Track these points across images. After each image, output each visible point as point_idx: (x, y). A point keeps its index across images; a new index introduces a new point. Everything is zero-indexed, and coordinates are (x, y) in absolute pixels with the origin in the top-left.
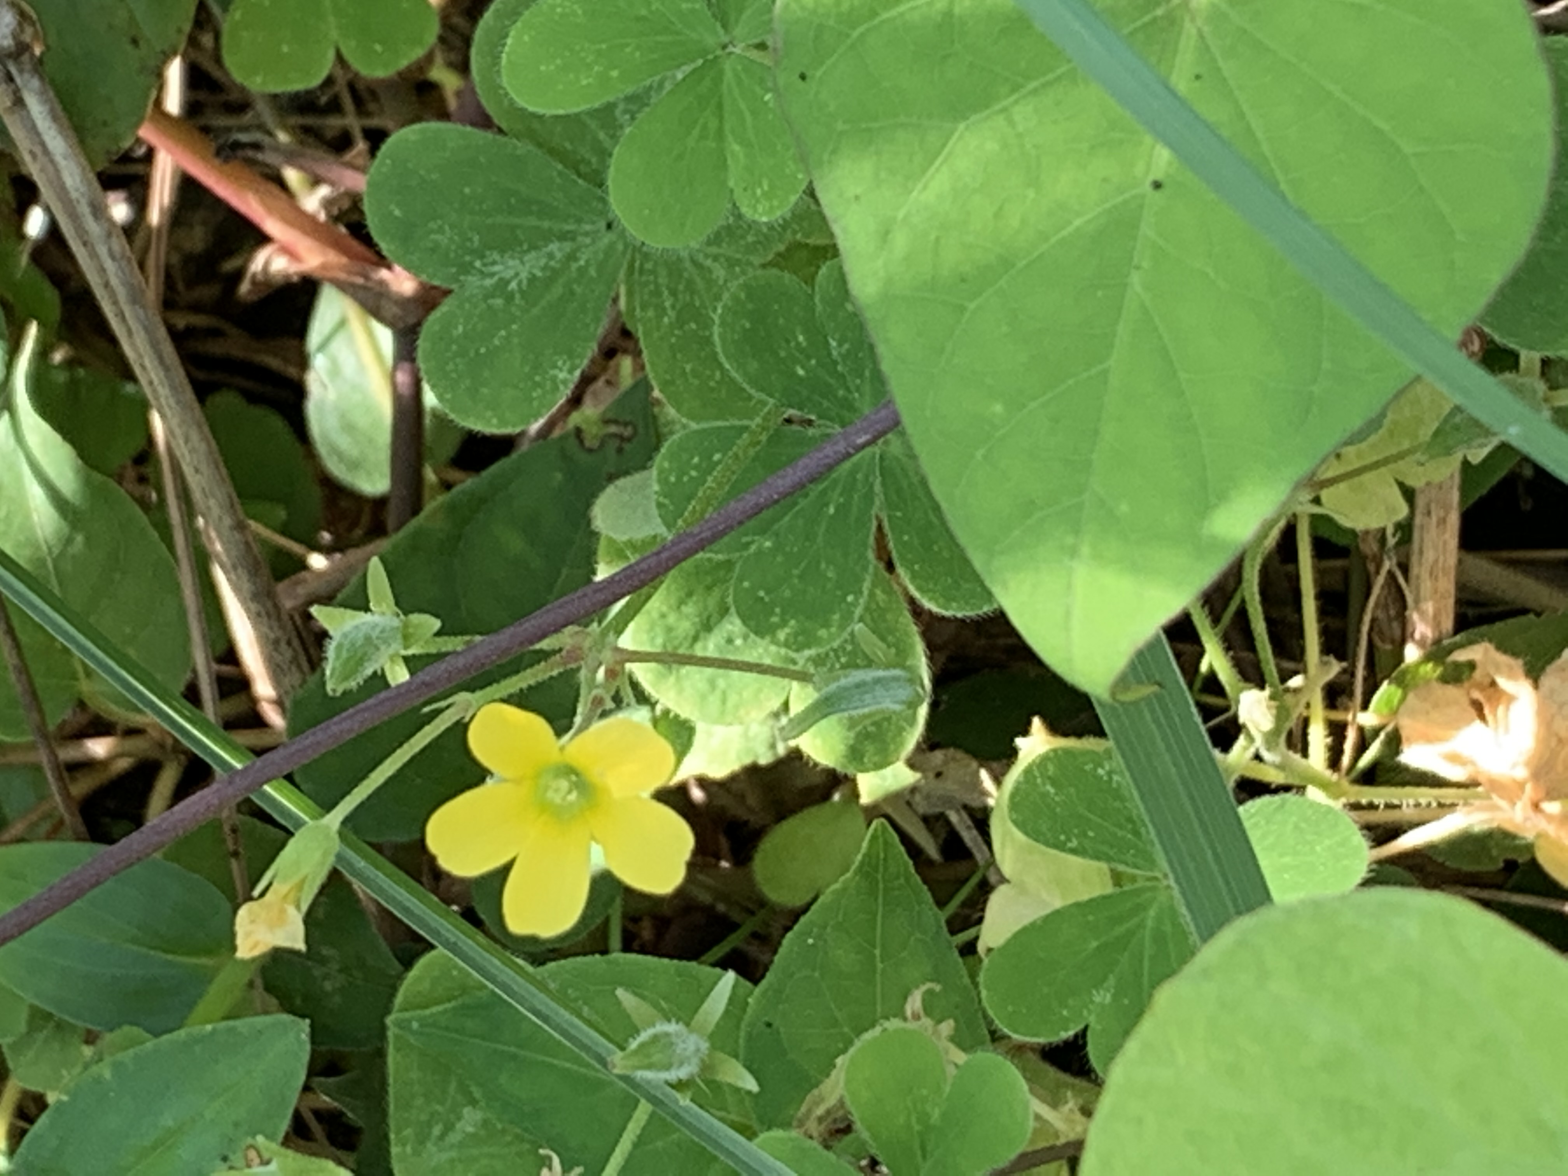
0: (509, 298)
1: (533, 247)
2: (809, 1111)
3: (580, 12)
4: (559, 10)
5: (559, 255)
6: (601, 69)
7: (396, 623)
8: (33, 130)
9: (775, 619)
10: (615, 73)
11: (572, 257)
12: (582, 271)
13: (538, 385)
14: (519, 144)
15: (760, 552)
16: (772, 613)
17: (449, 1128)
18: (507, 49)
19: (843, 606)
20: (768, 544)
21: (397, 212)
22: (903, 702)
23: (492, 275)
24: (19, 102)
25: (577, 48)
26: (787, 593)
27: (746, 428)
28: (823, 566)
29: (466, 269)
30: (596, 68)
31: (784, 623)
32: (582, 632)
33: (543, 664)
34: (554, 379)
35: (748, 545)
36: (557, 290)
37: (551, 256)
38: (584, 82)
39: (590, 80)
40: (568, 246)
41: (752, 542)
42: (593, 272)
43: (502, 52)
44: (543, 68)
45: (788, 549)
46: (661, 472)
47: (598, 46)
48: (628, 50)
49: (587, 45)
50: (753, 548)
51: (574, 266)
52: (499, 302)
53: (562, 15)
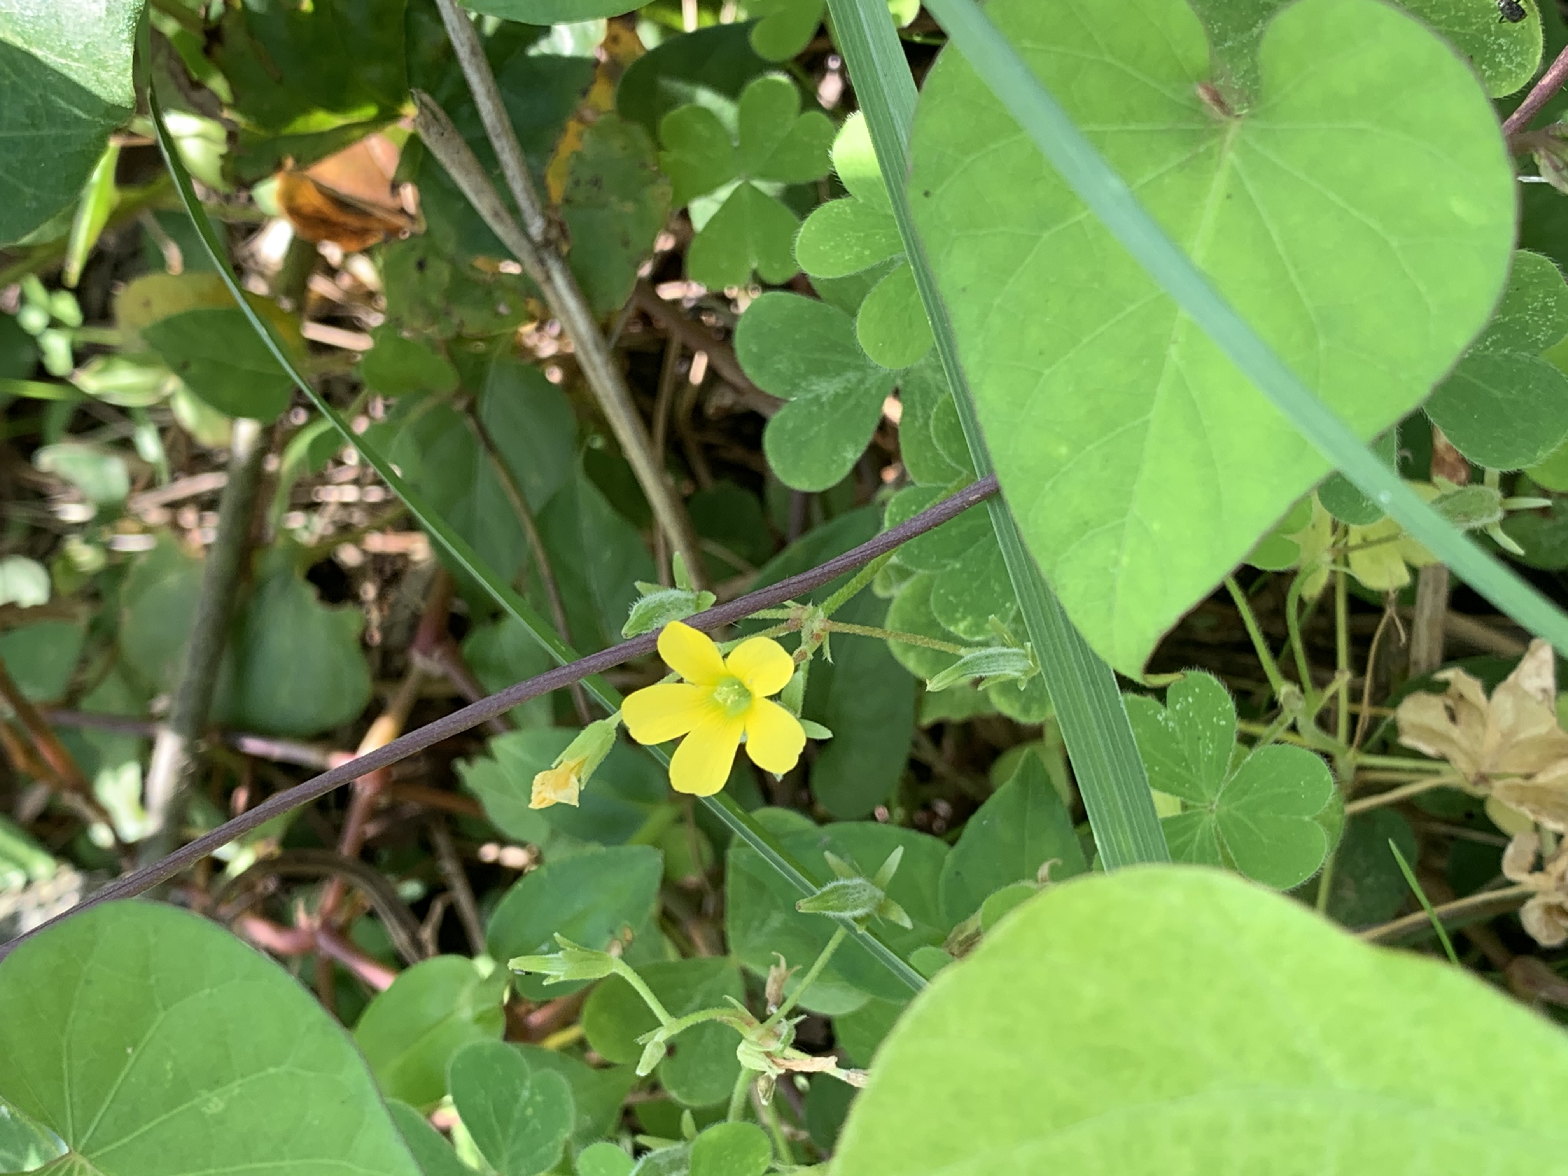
0: (821, 406)
1: (839, 374)
2: (956, 936)
3: (849, 211)
4: (836, 210)
5: (854, 380)
6: (859, 249)
7: (691, 596)
8: (558, 297)
9: (958, 615)
10: (867, 252)
11: (861, 381)
12: (867, 391)
13: (834, 462)
14: (830, 307)
15: (953, 570)
16: (958, 611)
17: (763, 922)
18: (800, 235)
19: (1003, 609)
20: (958, 566)
21: (755, 350)
22: (1021, 671)
23: (811, 391)
24: (549, 278)
25: (846, 235)
26: (968, 599)
27: (945, 488)
28: (992, 582)
29: (795, 387)
30: (855, 249)
31: (964, 618)
32: (802, 608)
33: (774, 628)
34: (844, 458)
35: (945, 566)
36: (852, 402)
37: (848, 381)
38: (847, 258)
39: (852, 257)
40: (859, 375)
41: (949, 564)
42: (873, 391)
43: (796, 237)
44: (822, 248)
45: (970, 570)
46: (891, 514)
47: (858, 234)
48: (877, 237)
49: (851, 233)
50: (949, 568)
51: (862, 388)
52: (815, 409)
53: (837, 214)
